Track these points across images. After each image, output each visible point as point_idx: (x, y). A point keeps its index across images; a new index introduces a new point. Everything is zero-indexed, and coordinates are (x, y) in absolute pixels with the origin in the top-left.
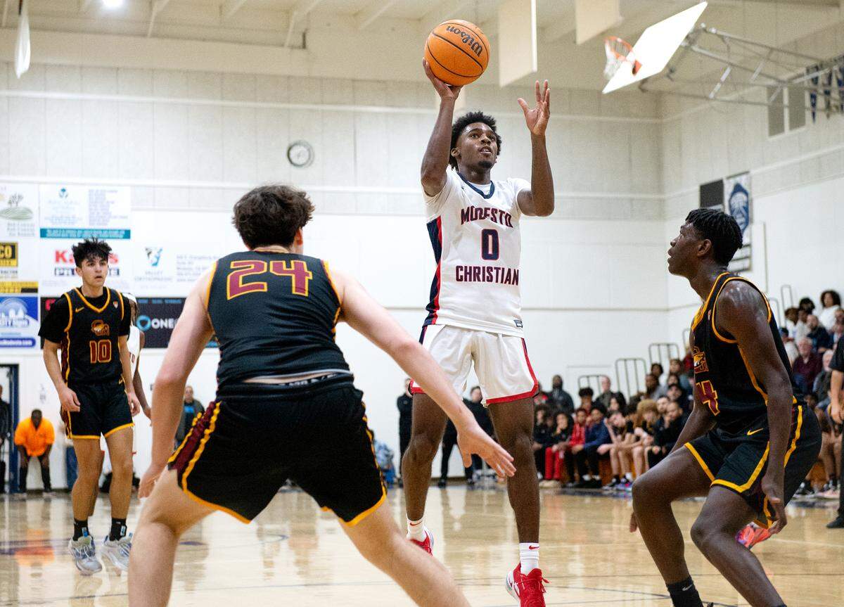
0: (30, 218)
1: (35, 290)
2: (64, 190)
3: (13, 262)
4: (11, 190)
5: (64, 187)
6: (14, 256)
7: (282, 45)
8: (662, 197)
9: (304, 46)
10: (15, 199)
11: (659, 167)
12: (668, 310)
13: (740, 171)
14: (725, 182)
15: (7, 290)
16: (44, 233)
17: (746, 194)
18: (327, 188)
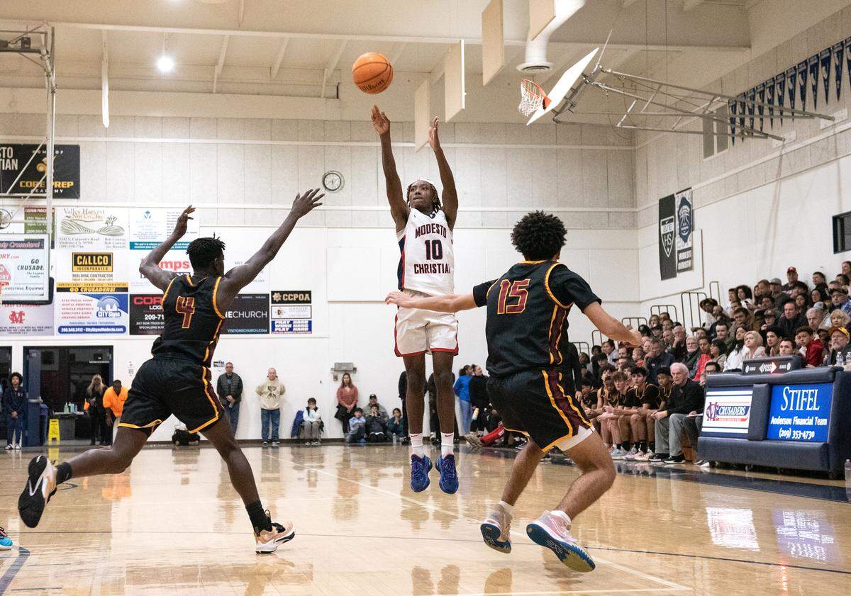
0: (122, 234)
1: (126, 289)
2: (148, 212)
3: (109, 268)
4: (109, 213)
5: (148, 210)
6: (109, 264)
7: (320, 97)
8: (634, 210)
9: (338, 97)
10: (111, 219)
11: (633, 186)
12: (641, 302)
13: (686, 188)
14: (676, 196)
15: (104, 289)
16: (132, 246)
17: (689, 206)
18: (354, 207)
